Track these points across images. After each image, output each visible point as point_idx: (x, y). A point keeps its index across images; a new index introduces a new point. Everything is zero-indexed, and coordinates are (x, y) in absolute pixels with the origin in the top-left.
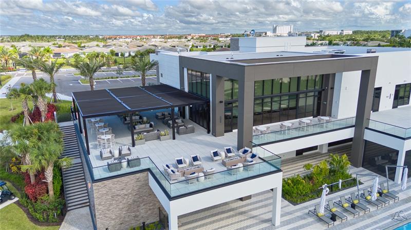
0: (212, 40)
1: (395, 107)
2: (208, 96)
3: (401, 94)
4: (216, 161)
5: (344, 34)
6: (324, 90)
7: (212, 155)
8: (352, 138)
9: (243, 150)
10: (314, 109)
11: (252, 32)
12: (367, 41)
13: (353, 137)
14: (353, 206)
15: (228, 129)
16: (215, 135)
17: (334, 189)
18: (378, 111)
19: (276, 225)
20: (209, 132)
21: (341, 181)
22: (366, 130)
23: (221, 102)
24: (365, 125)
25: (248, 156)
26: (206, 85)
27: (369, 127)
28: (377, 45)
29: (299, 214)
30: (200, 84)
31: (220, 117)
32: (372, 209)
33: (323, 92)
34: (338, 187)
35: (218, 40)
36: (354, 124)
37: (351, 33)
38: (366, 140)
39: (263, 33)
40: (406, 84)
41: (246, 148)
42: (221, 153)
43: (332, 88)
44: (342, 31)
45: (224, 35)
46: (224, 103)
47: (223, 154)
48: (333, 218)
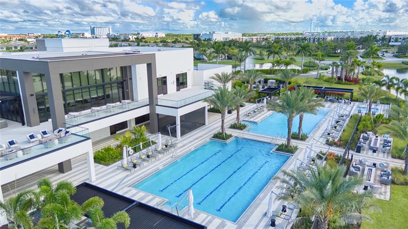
0: (17, 41)
1: (178, 90)
2: (17, 92)
3: (181, 81)
4: (32, 142)
5: (159, 37)
6: (125, 81)
7: (29, 138)
8: (148, 114)
9: (58, 130)
10: (119, 96)
11: (67, 33)
12: (174, 43)
13: (149, 112)
14: (148, 156)
15: (43, 119)
16: (30, 125)
17: (137, 150)
18: (167, 93)
19: (93, 181)
20: (23, 124)
21: (141, 143)
22: (156, 106)
23: (32, 95)
24: (155, 103)
25: (62, 134)
26: (14, 84)
27: (159, 104)
28: (181, 46)
29: (111, 170)
30: (7, 84)
31: (34, 109)
32: (160, 156)
33: (124, 83)
34: (140, 148)
35: (26, 41)
36: (148, 103)
37: (164, 36)
38: (158, 114)
39: (80, 34)
40: (183, 74)
41: (60, 129)
42: (37, 135)
43: (131, 79)
44: (157, 33)
45: (33, 35)
46: (35, 96)
47: (39, 137)
48: (135, 166)
